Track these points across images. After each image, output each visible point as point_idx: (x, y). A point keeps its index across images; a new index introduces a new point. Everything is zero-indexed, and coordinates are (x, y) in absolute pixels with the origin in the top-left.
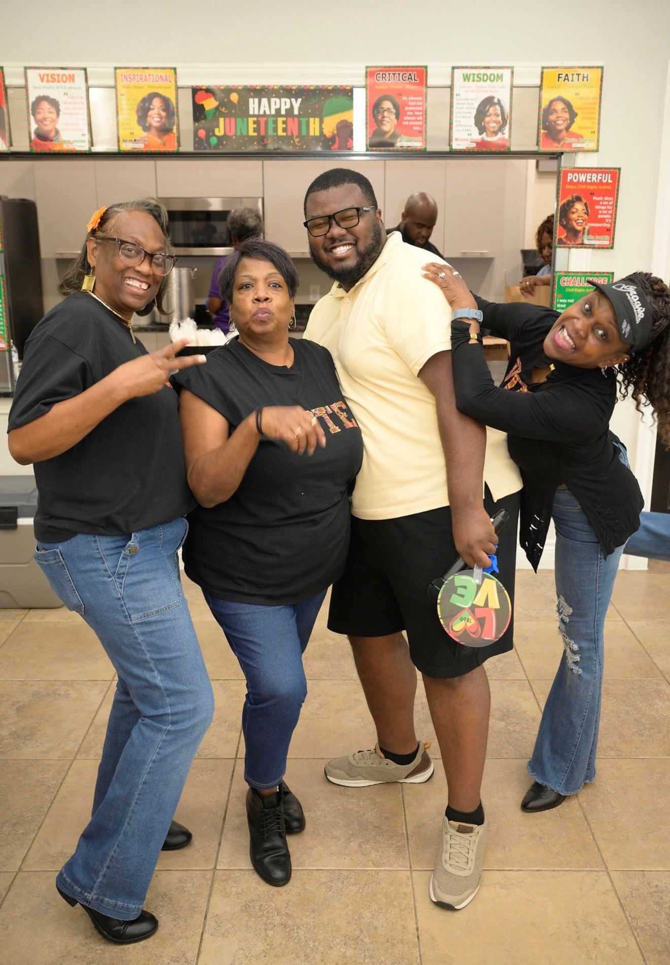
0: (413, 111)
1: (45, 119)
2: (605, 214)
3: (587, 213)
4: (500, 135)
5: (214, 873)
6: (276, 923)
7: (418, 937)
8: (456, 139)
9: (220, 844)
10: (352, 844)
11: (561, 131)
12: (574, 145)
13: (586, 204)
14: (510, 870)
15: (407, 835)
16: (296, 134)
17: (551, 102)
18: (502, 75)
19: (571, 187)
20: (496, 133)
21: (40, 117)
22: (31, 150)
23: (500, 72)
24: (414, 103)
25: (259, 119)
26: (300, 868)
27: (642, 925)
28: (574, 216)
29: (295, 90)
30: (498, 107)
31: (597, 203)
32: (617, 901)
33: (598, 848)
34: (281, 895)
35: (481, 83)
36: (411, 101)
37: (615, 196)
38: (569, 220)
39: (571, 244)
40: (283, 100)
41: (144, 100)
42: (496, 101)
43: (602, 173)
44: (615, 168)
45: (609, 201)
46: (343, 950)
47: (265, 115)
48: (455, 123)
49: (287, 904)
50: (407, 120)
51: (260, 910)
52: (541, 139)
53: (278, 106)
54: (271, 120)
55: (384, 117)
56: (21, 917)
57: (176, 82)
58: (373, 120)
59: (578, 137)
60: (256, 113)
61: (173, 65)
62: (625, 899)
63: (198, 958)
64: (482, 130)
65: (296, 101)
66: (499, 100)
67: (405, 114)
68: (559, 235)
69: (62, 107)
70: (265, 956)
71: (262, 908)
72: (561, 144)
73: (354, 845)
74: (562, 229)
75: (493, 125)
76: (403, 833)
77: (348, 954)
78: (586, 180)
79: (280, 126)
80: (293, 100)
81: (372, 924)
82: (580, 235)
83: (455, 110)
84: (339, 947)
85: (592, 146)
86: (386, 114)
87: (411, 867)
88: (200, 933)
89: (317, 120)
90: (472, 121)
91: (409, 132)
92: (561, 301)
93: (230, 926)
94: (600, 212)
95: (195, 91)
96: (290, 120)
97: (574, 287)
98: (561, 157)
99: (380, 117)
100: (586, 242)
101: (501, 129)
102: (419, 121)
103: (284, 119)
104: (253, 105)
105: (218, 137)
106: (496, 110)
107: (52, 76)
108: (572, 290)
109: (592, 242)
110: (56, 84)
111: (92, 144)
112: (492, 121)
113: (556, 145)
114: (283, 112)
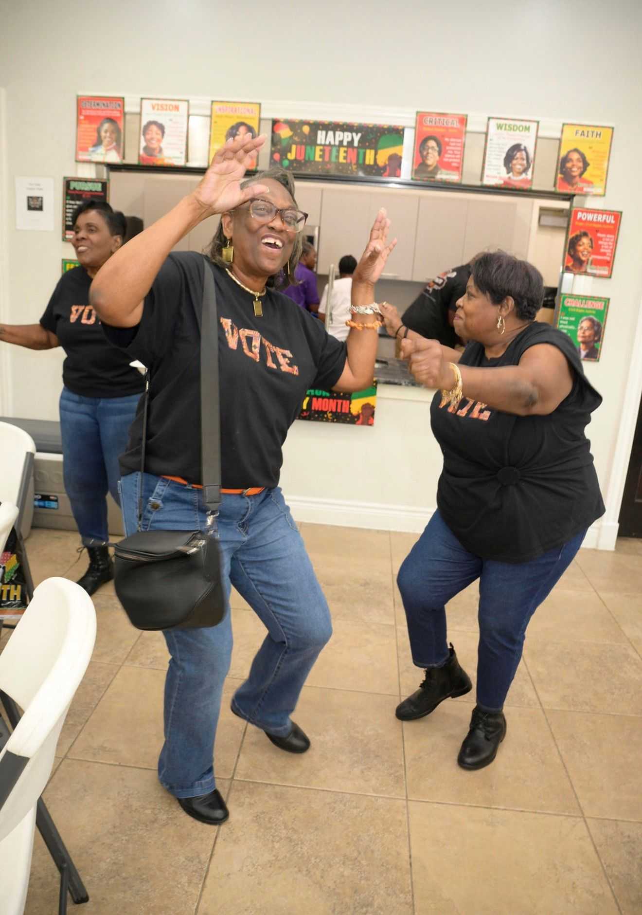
0: (453, 151)
1: (152, 139)
2: (607, 249)
3: (592, 247)
4: (524, 176)
5: (231, 783)
6: (283, 836)
7: (411, 864)
8: (487, 176)
9: (239, 756)
10: (355, 769)
11: (575, 177)
12: (585, 189)
13: (591, 240)
14: (496, 809)
15: (405, 766)
16: (354, 161)
17: (569, 152)
18: (529, 127)
19: (581, 224)
20: (521, 173)
21: (148, 137)
22: (139, 163)
23: (528, 124)
24: (454, 144)
25: (326, 148)
26: (307, 787)
27: (616, 874)
28: (581, 248)
29: (356, 126)
30: (524, 153)
31: (601, 239)
32: (592, 848)
33: (576, 795)
34: (289, 810)
35: (512, 132)
36: (452, 142)
37: (616, 234)
38: (576, 251)
39: (576, 271)
40: (346, 134)
41: (232, 128)
42: (522, 147)
43: (607, 214)
44: (618, 212)
45: (610, 238)
46: (341, 870)
47: (330, 145)
48: (487, 163)
49: (294, 819)
50: (447, 158)
51: (270, 822)
52: (558, 182)
53: (341, 139)
54: (334, 150)
55: (428, 153)
56: (61, 800)
57: (260, 114)
58: (419, 155)
59: (589, 183)
60: (323, 143)
61: (258, 101)
62: (601, 846)
63: (210, 860)
64: (509, 170)
65: (357, 135)
66: (525, 148)
67: (446, 152)
68: (567, 263)
69: (166, 130)
70: (270, 867)
71: (271, 820)
72: (575, 187)
73: (357, 771)
74: (570, 257)
75: (518, 167)
76: (401, 765)
77: (346, 873)
78: (593, 219)
79: (342, 154)
80: (354, 134)
81: (370, 847)
82: (585, 264)
83: (488, 152)
84: (338, 865)
85: (600, 191)
86: (430, 151)
87: (407, 797)
88: (215, 837)
89: (373, 152)
90: (502, 162)
91: (448, 166)
92: (564, 318)
93: (241, 833)
94: (603, 247)
95: (275, 122)
96: (350, 150)
97: (576, 308)
98: (573, 199)
99: (425, 153)
100: (589, 271)
101: (525, 170)
102: (458, 158)
103: (346, 149)
104: (321, 135)
105: (289, 160)
106: (522, 155)
107: (162, 106)
108: (574, 310)
109: (595, 271)
110: (164, 112)
111: (187, 160)
112: (518, 164)
113: (570, 187)
114: (345, 143)
